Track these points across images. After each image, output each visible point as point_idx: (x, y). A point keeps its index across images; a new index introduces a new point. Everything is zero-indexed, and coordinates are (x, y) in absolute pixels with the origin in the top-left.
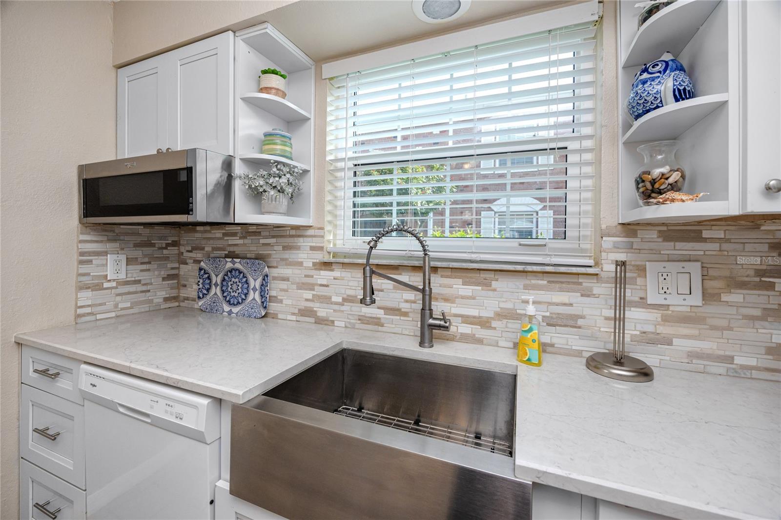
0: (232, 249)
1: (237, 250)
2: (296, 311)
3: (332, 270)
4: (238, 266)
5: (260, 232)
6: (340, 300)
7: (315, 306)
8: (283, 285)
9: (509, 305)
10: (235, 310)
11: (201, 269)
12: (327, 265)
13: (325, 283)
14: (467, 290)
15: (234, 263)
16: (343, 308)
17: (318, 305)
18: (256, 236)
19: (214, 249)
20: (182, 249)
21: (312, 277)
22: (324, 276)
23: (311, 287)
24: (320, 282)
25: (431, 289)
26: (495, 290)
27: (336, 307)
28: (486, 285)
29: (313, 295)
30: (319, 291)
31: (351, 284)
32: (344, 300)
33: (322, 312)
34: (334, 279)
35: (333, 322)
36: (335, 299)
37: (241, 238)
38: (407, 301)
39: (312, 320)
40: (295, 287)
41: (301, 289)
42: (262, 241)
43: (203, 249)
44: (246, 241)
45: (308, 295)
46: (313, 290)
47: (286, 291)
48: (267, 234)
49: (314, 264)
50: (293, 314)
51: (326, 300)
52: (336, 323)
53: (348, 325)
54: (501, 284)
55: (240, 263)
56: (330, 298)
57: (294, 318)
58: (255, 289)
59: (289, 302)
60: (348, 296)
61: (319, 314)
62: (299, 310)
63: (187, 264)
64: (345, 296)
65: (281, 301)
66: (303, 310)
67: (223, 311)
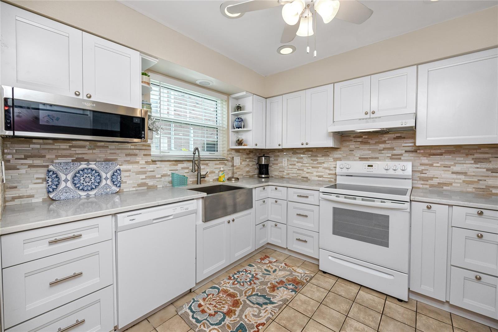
0: (80, 156)
2: (136, 185)
3: (156, 164)
4: (92, 166)
5: (108, 146)
6: (160, 176)
7: (147, 181)
8: (127, 174)
10: (92, 193)
11: (49, 171)
12: (154, 162)
13: (152, 170)
15: (88, 165)
16: (161, 179)
17: (149, 180)
18: (104, 148)
21: (145, 168)
22: (151, 167)
23: (145, 173)
24: (149, 170)
25: (200, 167)
27: (158, 180)
29: (146, 176)
30: (149, 174)
31: (165, 169)
32: (162, 176)
33: (151, 183)
34: (157, 168)
35: (157, 186)
36: (157, 176)
37: (89, 149)
38: (186, 173)
39: (146, 188)
40: (134, 174)
41: (138, 174)
44: (94, 151)
45: (143, 176)
46: (146, 174)
47: (129, 176)
48: (114, 147)
49: (146, 162)
50: (134, 187)
51: (154, 177)
52: (158, 187)
53: (164, 186)
55: (95, 164)
56: (155, 176)
57: (134, 189)
58: (106, 179)
59: (131, 182)
60: (164, 174)
61: (149, 184)
62: (138, 184)
63: (18, 169)
64: (162, 174)
65: (126, 182)
66: (141, 184)
67: (80, 196)
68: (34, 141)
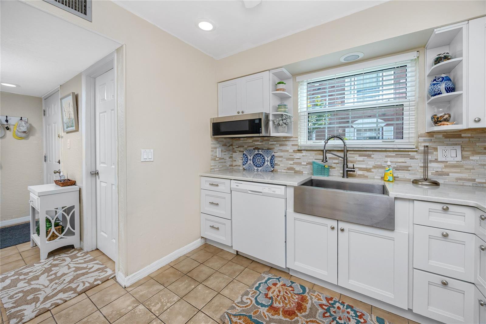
0: (256, 146)
1: (259, 147)
2: (286, 168)
3: (302, 153)
4: (260, 152)
5: (269, 140)
6: (305, 164)
7: (294, 166)
8: (280, 159)
9: (379, 163)
10: (260, 169)
11: (244, 154)
12: (300, 151)
13: (299, 158)
14: (361, 158)
15: (258, 151)
16: (306, 167)
17: (295, 166)
18: (267, 141)
19: (248, 147)
20: (234, 147)
21: (293, 155)
22: (298, 155)
23: (293, 159)
24: (296, 157)
25: (347, 158)
26: (373, 158)
27: (304, 166)
28: (369, 156)
29: (293, 162)
30: (296, 161)
31: (310, 158)
32: (307, 163)
33: (297, 168)
34: (303, 156)
35: (302, 172)
36: (303, 163)
37: (260, 142)
38: (335, 163)
39: (293, 172)
40: (285, 159)
41: (288, 160)
42: (270, 143)
43: (243, 147)
44: (263, 143)
45: (292, 162)
46: (294, 160)
47: (282, 161)
48: (273, 140)
49: (294, 151)
50: (285, 170)
51: (300, 164)
52: (304, 172)
53: (309, 173)
54: (375, 155)
55: (261, 151)
56: (301, 163)
57: (285, 171)
58: (268, 161)
59: (283, 165)
60: (309, 162)
61: (296, 169)
62: (287, 168)
63: (236, 152)
64: (307, 162)
65: (279, 165)
66: (289, 168)
67: (254, 169)
68: (241, 139)
